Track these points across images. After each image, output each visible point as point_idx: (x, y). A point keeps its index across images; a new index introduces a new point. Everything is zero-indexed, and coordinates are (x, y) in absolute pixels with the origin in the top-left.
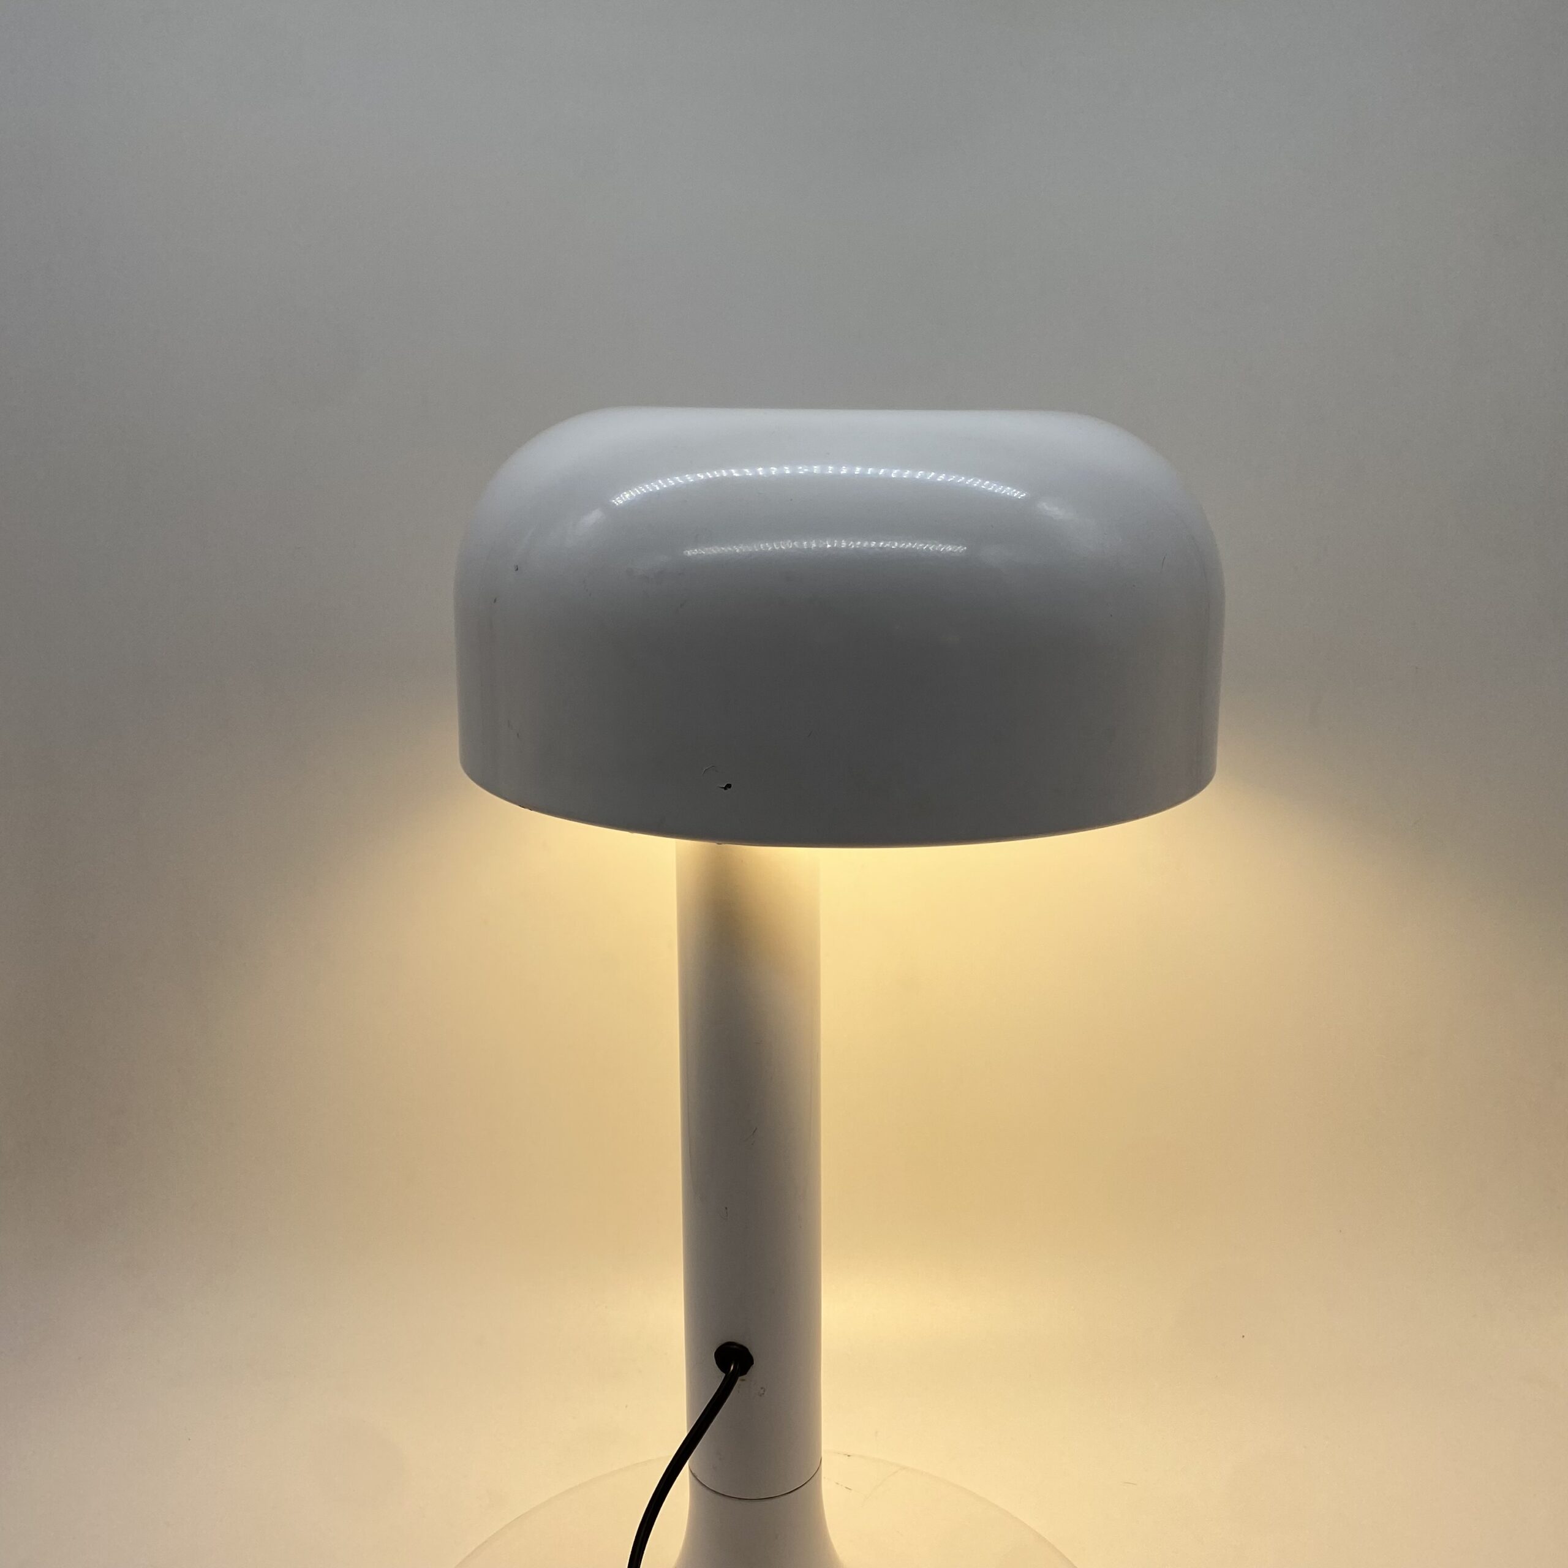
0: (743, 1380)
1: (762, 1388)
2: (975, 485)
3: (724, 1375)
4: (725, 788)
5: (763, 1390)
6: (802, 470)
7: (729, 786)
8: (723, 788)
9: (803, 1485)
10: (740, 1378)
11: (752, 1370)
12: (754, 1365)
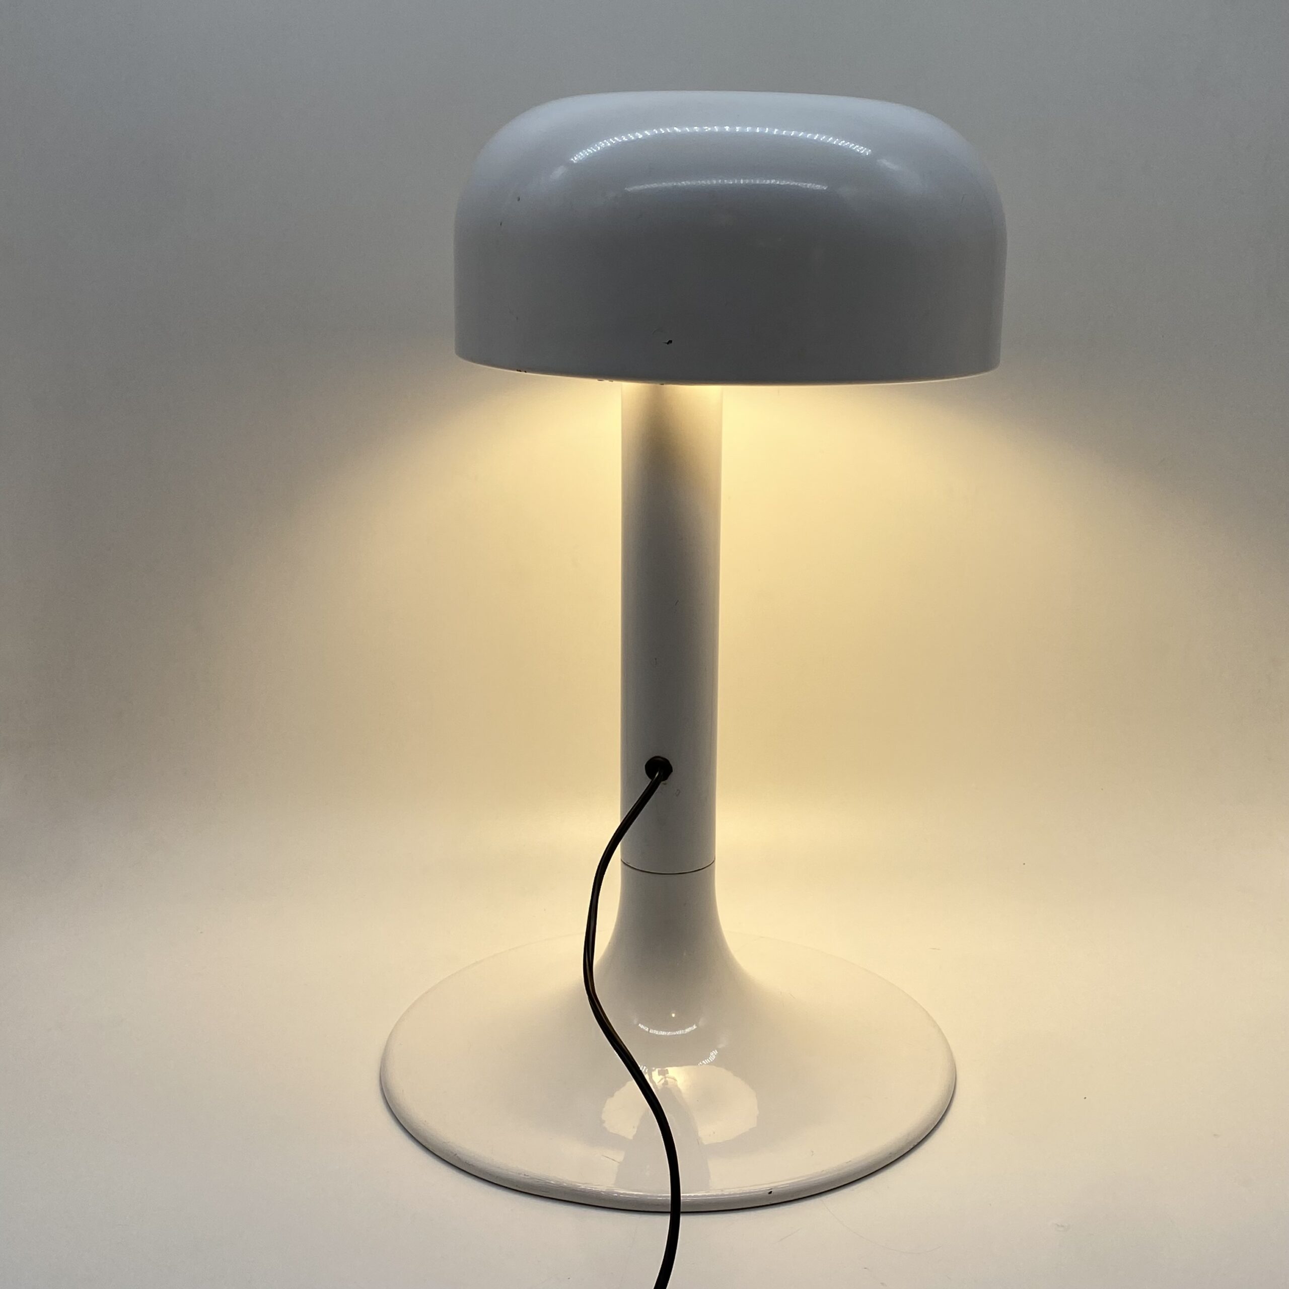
0: (665, 784)
1: (678, 790)
2: (821, 139)
3: (650, 780)
4: (668, 343)
5: (678, 792)
6: (707, 129)
7: (670, 342)
8: (666, 343)
9: (705, 868)
10: (662, 782)
11: (672, 777)
12: (673, 773)
